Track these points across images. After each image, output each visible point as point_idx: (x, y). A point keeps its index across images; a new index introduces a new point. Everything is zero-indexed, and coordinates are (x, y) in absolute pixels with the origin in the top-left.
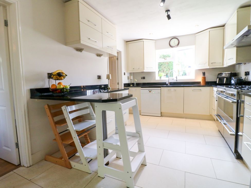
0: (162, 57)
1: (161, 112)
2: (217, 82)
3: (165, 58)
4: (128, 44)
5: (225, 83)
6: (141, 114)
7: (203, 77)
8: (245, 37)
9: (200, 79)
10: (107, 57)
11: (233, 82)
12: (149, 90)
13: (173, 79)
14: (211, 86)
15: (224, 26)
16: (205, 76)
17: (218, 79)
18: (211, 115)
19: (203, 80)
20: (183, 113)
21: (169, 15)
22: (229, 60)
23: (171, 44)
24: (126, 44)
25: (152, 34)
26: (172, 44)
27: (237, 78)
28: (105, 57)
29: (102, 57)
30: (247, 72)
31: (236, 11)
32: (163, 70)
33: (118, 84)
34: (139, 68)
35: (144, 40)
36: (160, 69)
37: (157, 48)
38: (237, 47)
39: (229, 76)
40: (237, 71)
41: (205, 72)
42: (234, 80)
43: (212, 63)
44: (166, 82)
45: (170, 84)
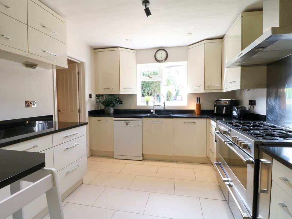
0: (153, 74)
1: (143, 154)
2: (215, 112)
3: (150, 76)
4: (97, 52)
5: (224, 113)
6: (115, 158)
7: (198, 104)
8: (260, 49)
9: (193, 106)
10: (53, 69)
11: (235, 113)
12: (125, 122)
13: (159, 106)
14: (208, 118)
15: (222, 38)
16: (200, 103)
17: (216, 107)
18: (208, 157)
19: (197, 108)
20: (172, 155)
21: (148, 8)
22: (230, 83)
23: (157, 57)
24: (95, 52)
25: (130, 40)
26: (159, 57)
27: (241, 109)
28: (49, 69)
29: (37, 68)
30: (252, 101)
31: (240, 16)
32: (154, 89)
33: (79, 111)
34: (113, 89)
35: (120, 49)
36: (151, 88)
37: (139, 61)
38: (242, 66)
39: (229, 104)
40: (238, 97)
41: (199, 98)
42: (236, 111)
43: (208, 86)
44: (151, 110)
45: (155, 113)
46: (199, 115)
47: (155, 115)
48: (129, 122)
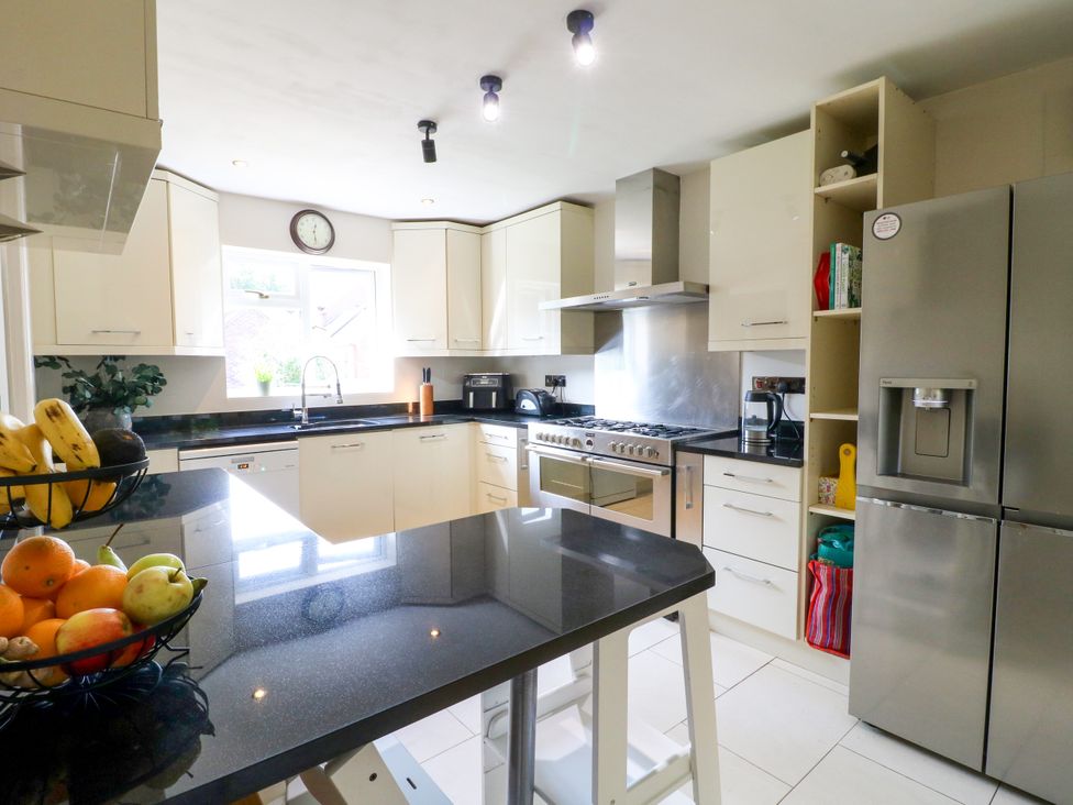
2: (471, 405)
5: (494, 406)
9: (410, 392)
11: (529, 405)
12: (232, 461)
14: (473, 420)
15: (482, 225)
16: (432, 384)
17: (470, 394)
19: (426, 397)
23: (300, 234)
26: (305, 234)
30: (558, 378)
31: (556, 206)
35: (169, 176)
39: (501, 385)
41: (429, 369)
42: (532, 400)
44: (292, 410)
45: (310, 421)
46: (431, 418)
47: (311, 427)
48: (252, 459)
